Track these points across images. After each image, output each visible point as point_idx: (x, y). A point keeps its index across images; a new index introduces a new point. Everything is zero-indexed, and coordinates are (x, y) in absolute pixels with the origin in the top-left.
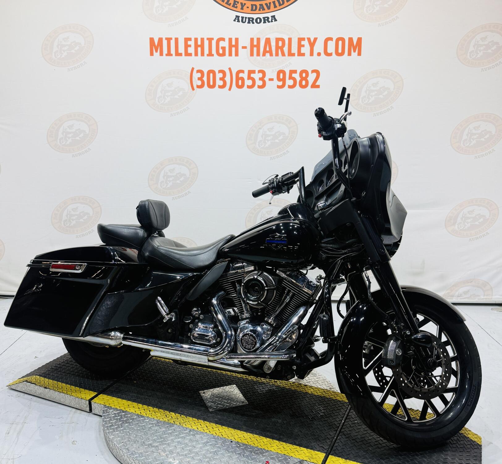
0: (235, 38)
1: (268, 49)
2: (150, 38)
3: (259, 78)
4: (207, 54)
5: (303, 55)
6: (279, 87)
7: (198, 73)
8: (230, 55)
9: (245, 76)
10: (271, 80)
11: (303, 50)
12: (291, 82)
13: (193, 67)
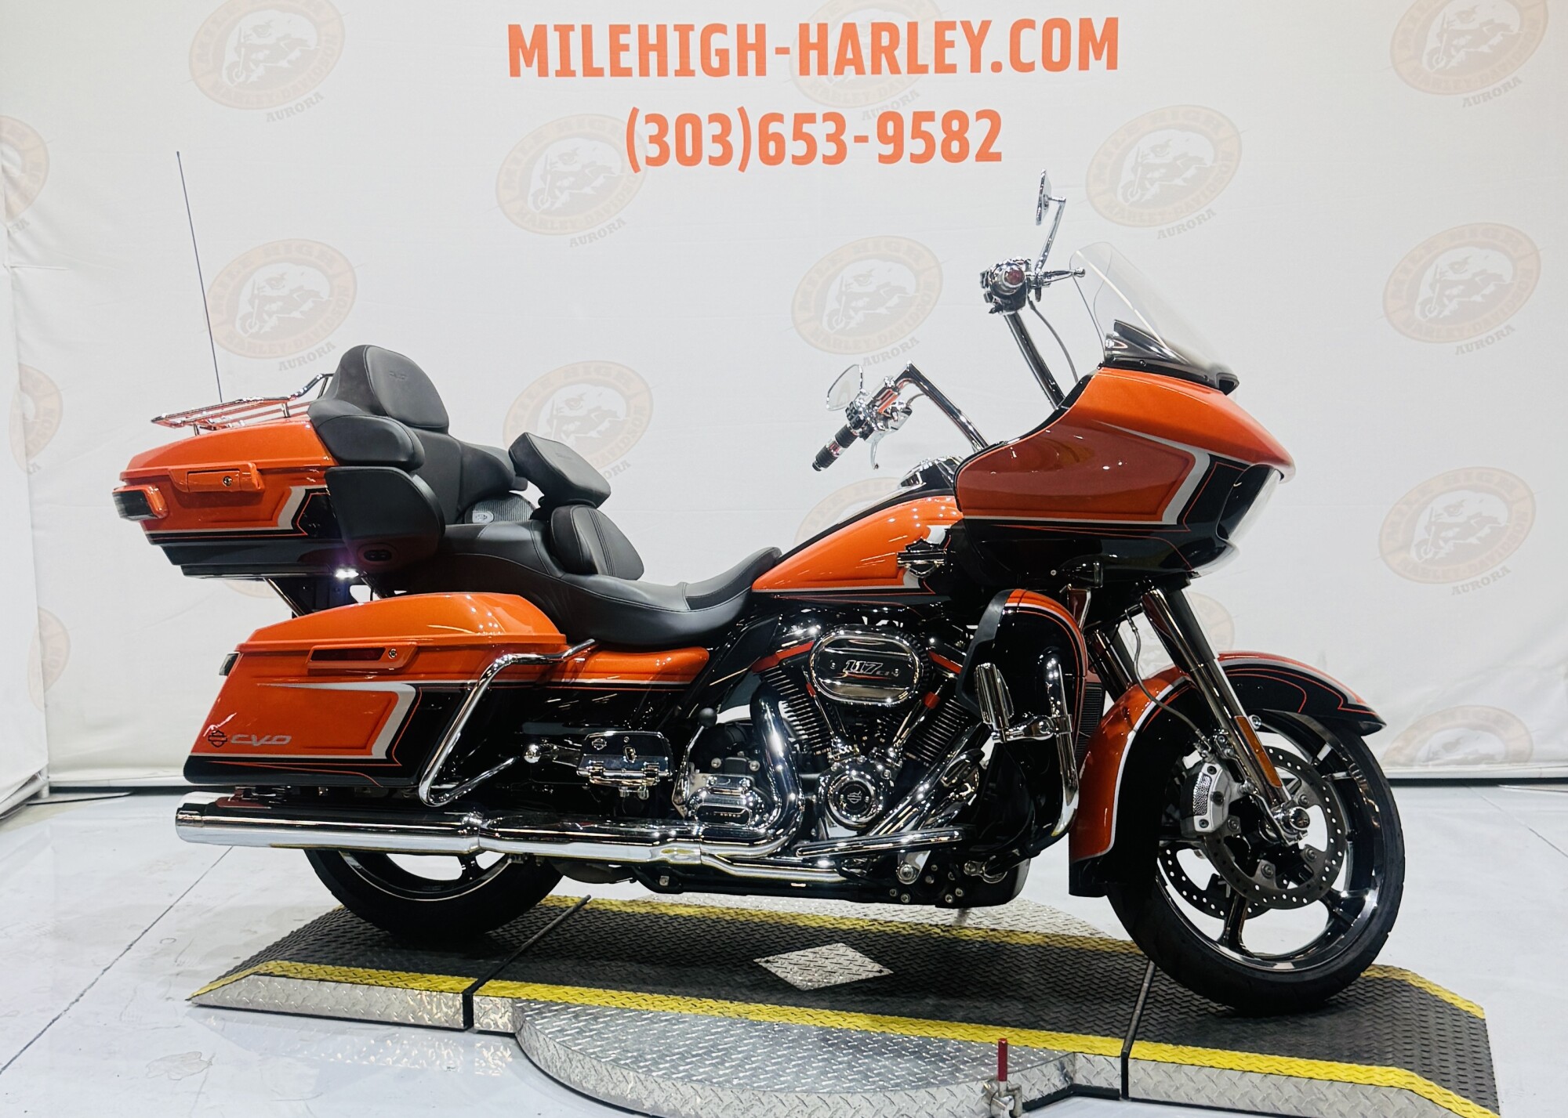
0: (757, 26)
1: (850, 55)
2: (511, 27)
3: (828, 135)
4: (676, 71)
5: (952, 69)
6: (883, 159)
7: (650, 124)
8: (743, 71)
9: (786, 129)
10: (861, 139)
11: (950, 56)
12: (918, 146)
13: (638, 107)
